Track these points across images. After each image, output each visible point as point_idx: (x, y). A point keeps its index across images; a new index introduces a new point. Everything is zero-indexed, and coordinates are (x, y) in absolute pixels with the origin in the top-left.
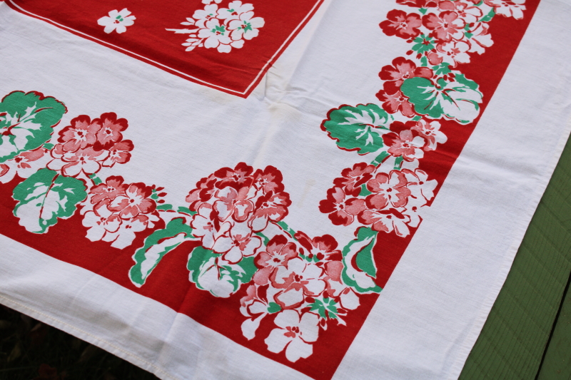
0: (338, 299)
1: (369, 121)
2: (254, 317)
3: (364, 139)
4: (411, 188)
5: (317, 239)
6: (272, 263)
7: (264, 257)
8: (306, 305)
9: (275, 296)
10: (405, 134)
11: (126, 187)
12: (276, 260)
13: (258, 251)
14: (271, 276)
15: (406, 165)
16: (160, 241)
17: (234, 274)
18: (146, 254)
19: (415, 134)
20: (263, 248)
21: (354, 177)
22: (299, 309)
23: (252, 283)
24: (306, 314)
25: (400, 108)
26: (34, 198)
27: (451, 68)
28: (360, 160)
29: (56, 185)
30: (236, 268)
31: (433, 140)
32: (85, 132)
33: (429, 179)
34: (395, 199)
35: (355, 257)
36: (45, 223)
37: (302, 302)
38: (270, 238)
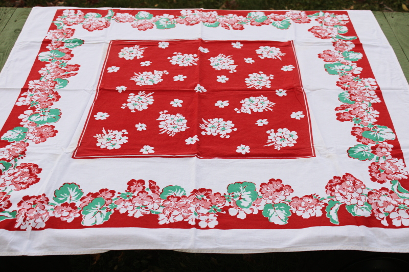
0: (404, 204)
1: (363, 150)
2: (383, 219)
3: (366, 155)
4: (395, 164)
5: (380, 190)
6: (374, 201)
7: (370, 200)
8: (397, 208)
9: (384, 210)
10: (378, 149)
11: (301, 199)
12: (375, 200)
13: (366, 199)
14: (377, 205)
15: (387, 158)
16: (331, 209)
17: (366, 208)
18: (331, 214)
19: (381, 148)
20: (367, 198)
21: (374, 168)
22: (396, 210)
23: (373, 209)
24: (399, 211)
25: (368, 142)
26: (272, 214)
27: (373, 124)
28: (371, 162)
29: (275, 208)
30: (364, 206)
31: (389, 147)
32: (269, 188)
33: (399, 159)
34: (393, 169)
35: (397, 190)
36: (284, 220)
37: (395, 208)
38: (367, 194)
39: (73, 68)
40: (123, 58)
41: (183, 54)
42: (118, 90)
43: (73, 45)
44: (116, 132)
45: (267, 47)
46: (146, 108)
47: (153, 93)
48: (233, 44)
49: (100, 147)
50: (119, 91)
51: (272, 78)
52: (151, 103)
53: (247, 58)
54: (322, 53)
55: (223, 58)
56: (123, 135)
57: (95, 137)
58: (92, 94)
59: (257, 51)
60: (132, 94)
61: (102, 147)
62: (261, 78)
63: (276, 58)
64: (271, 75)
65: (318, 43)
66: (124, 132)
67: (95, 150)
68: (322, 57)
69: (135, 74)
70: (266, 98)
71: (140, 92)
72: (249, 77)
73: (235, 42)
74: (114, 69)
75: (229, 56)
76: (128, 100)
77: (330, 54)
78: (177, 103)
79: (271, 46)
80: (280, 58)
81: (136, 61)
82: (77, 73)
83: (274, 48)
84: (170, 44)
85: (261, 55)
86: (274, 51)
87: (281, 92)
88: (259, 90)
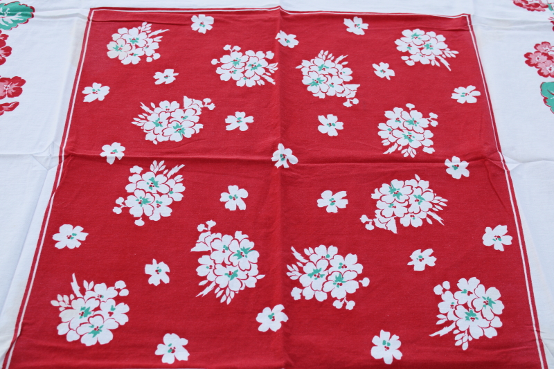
1: (6, 19)
39: (11, 88)
40: (117, 60)
41: (243, 51)
42: (105, 158)
43: (9, 19)
44: (101, 288)
45: (417, 31)
46: (167, 212)
47: (182, 166)
48: (347, 22)
49: (65, 336)
50: (108, 161)
51: (435, 124)
52: (179, 198)
53: (378, 64)
54: (533, 50)
55: (328, 63)
56: (118, 300)
57: (54, 303)
58: (50, 168)
59: (397, 42)
60: (136, 169)
61: (71, 337)
62: (410, 122)
63: (438, 64)
64: (433, 115)
65: (523, 22)
66: (119, 290)
67: (55, 349)
68: (533, 62)
69: (144, 107)
70: (425, 184)
71: (155, 162)
72: (385, 120)
73: (351, 17)
74: (97, 92)
75: (341, 58)
76: (129, 188)
77: (550, 53)
78: (235, 198)
79: (427, 30)
80: (446, 64)
81: (146, 68)
82: (17, 104)
83: (432, 34)
84: (215, 21)
85: (407, 54)
86: (433, 42)
87: (456, 167)
88: (409, 159)
